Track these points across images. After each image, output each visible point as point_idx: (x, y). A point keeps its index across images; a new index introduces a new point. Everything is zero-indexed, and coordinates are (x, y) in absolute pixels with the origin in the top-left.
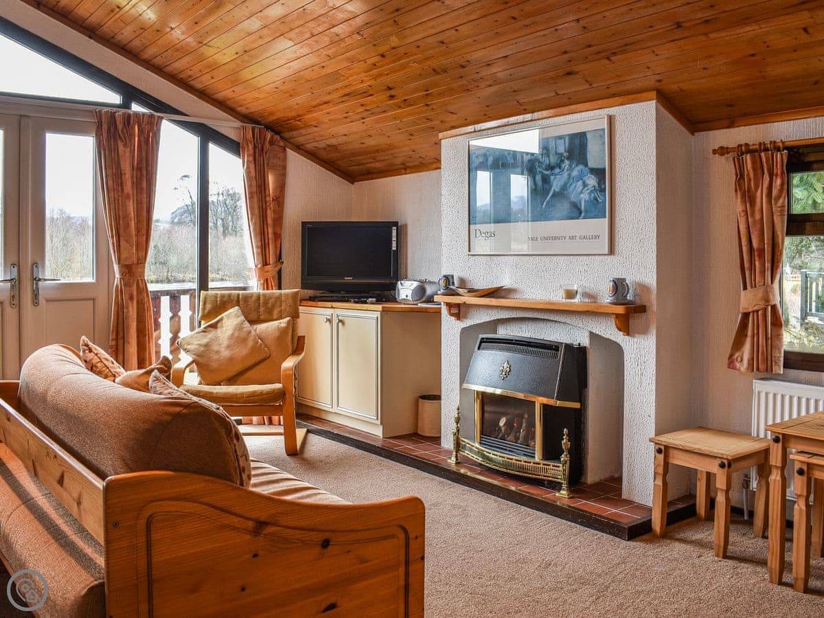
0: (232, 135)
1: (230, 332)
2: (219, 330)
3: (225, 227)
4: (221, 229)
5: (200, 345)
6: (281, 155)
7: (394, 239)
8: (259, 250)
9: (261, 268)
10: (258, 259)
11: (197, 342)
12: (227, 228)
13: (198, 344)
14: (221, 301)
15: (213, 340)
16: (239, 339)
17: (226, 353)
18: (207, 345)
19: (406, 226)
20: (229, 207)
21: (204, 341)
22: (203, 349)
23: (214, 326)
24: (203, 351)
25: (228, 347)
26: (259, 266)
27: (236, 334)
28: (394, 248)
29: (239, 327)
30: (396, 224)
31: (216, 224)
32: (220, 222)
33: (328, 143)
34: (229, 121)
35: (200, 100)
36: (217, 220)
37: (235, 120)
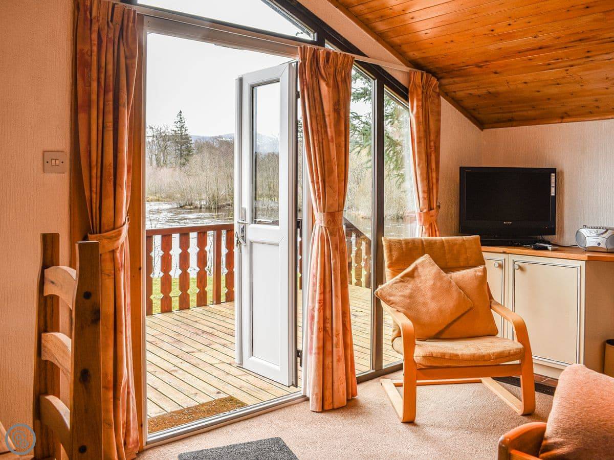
0: (401, 78)
1: (431, 283)
2: (417, 280)
3: (158, 161)
4: (154, 163)
5: (404, 296)
6: (436, 101)
7: (553, 185)
8: (426, 195)
9: (426, 213)
10: (424, 204)
11: (400, 294)
12: (160, 162)
13: (402, 296)
14: (406, 247)
15: (415, 291)
16: (443, 290)
17: (433, 306)
18: (411, 297)
19: (562, 173)
20: (161, 146)
21: (407, 292)
22: (408, 301)
23: (411, 275)
24: (409, 304)
25: (433, 298)
26: (425, 211)
27: (438, 284)
28: (553, 194)
29: (438, 277)
30: (554, 170)
31: (151, 159)
32: (154, 157)
33: (490, 91)
34: (398, 64)
35: (377, 42)
36: (152, 156)
37: (403, 64)
